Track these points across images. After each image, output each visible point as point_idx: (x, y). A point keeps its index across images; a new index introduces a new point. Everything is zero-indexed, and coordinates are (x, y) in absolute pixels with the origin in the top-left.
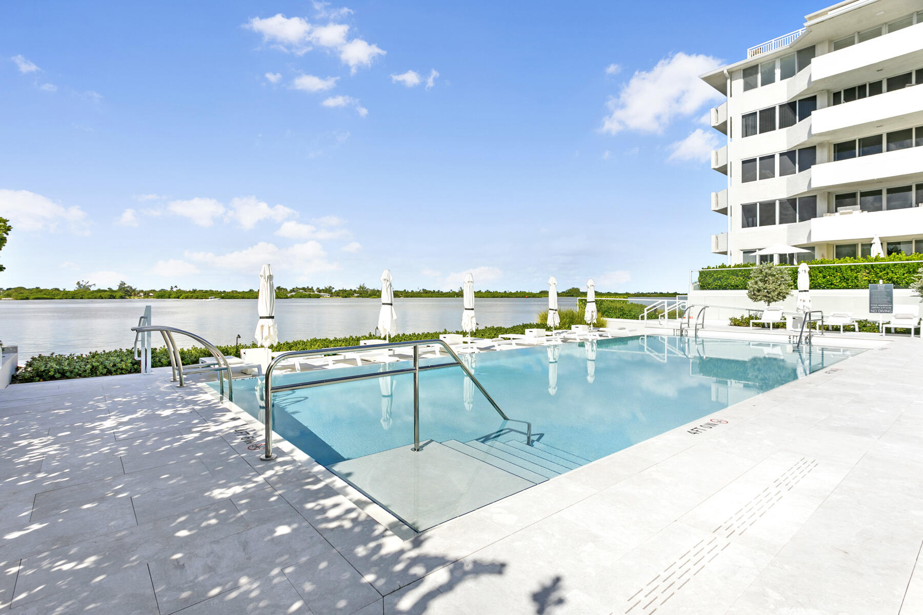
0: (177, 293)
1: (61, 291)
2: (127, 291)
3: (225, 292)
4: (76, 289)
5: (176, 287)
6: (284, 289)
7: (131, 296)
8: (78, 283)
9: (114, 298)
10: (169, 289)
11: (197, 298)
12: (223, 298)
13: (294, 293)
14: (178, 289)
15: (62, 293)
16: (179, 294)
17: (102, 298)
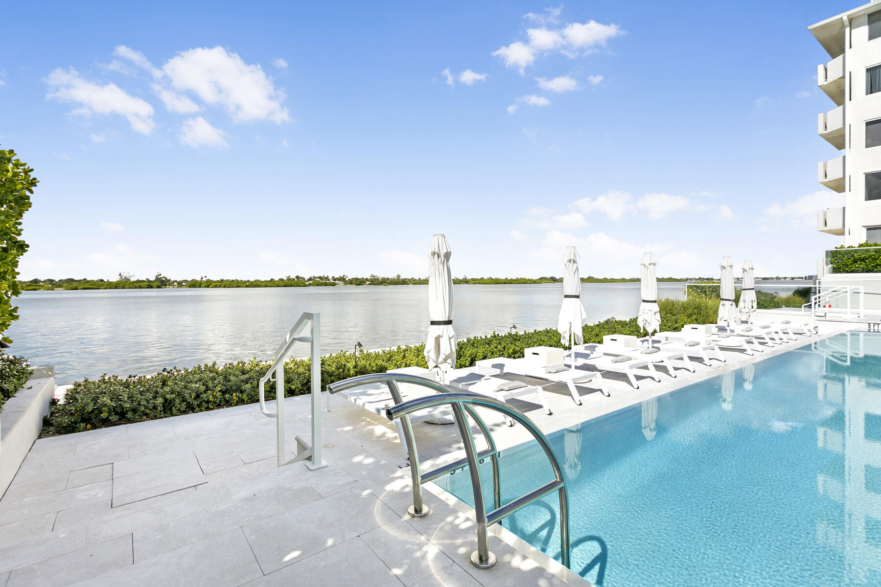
0: (207, 283)
1: (105, 282)
2: (163, 281)
3: (248, 281)
4: (119, 280)
5: (206, 277)
6: (302, 278)
7: (166, 285)
8: (120, 274)
9: (152, 287)
10: (199, 279)
11: (225, 287)
12: (248, 286)
13: (311, 282)
14: (207, 279)
15: (106, 284)
16: (208, 284)
17: (141, 288)
